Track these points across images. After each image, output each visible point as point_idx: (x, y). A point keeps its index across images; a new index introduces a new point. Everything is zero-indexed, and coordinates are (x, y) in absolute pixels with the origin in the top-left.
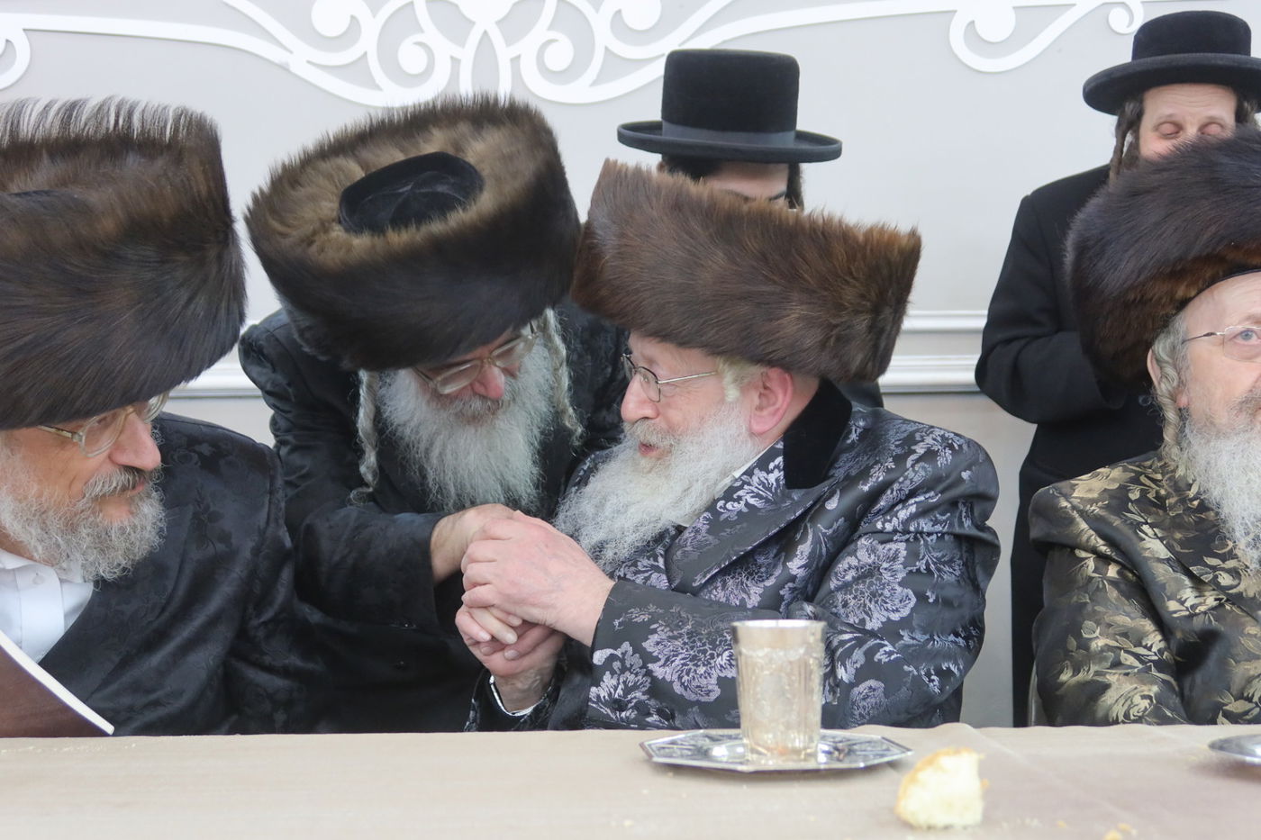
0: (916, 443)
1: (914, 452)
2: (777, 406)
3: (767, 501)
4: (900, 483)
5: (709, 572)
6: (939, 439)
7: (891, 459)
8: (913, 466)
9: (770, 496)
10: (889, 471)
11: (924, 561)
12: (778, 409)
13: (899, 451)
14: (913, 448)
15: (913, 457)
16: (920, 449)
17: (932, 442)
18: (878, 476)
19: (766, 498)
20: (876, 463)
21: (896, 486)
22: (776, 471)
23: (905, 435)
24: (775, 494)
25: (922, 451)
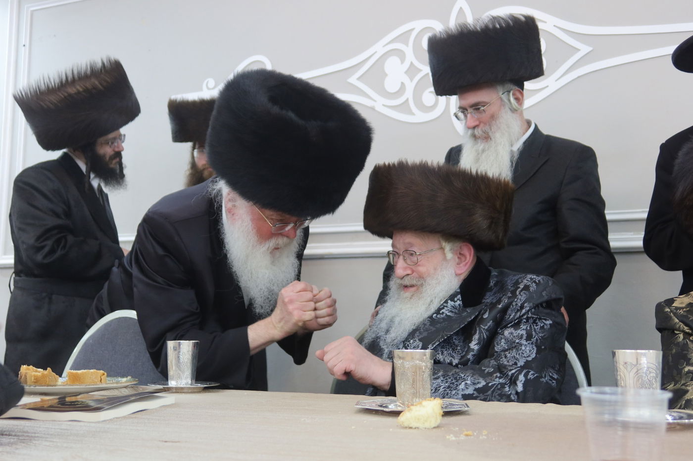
0: (519, 283)
1: (519, 287)
2: (467, 261)
3: (456, 313)
4: (516, 301)
5: (434, 344)
6: (529, 280)
7: (509, 293)
8: (520, 293)
9: (457, 311)
10: (509, 298)
11: (535, 339)
12: (467, 263)
13: (512, 289)
14: (518, 286)
15: (519, 290)
16: (522, 286)
17: (526, 282)
18: (505, 301)
19: (455, 312)
20: (503, 296)
21: (514, 304)
22: (458, 301)
23: (514, 281)
24: (459, 310)
25: (523, 287)
